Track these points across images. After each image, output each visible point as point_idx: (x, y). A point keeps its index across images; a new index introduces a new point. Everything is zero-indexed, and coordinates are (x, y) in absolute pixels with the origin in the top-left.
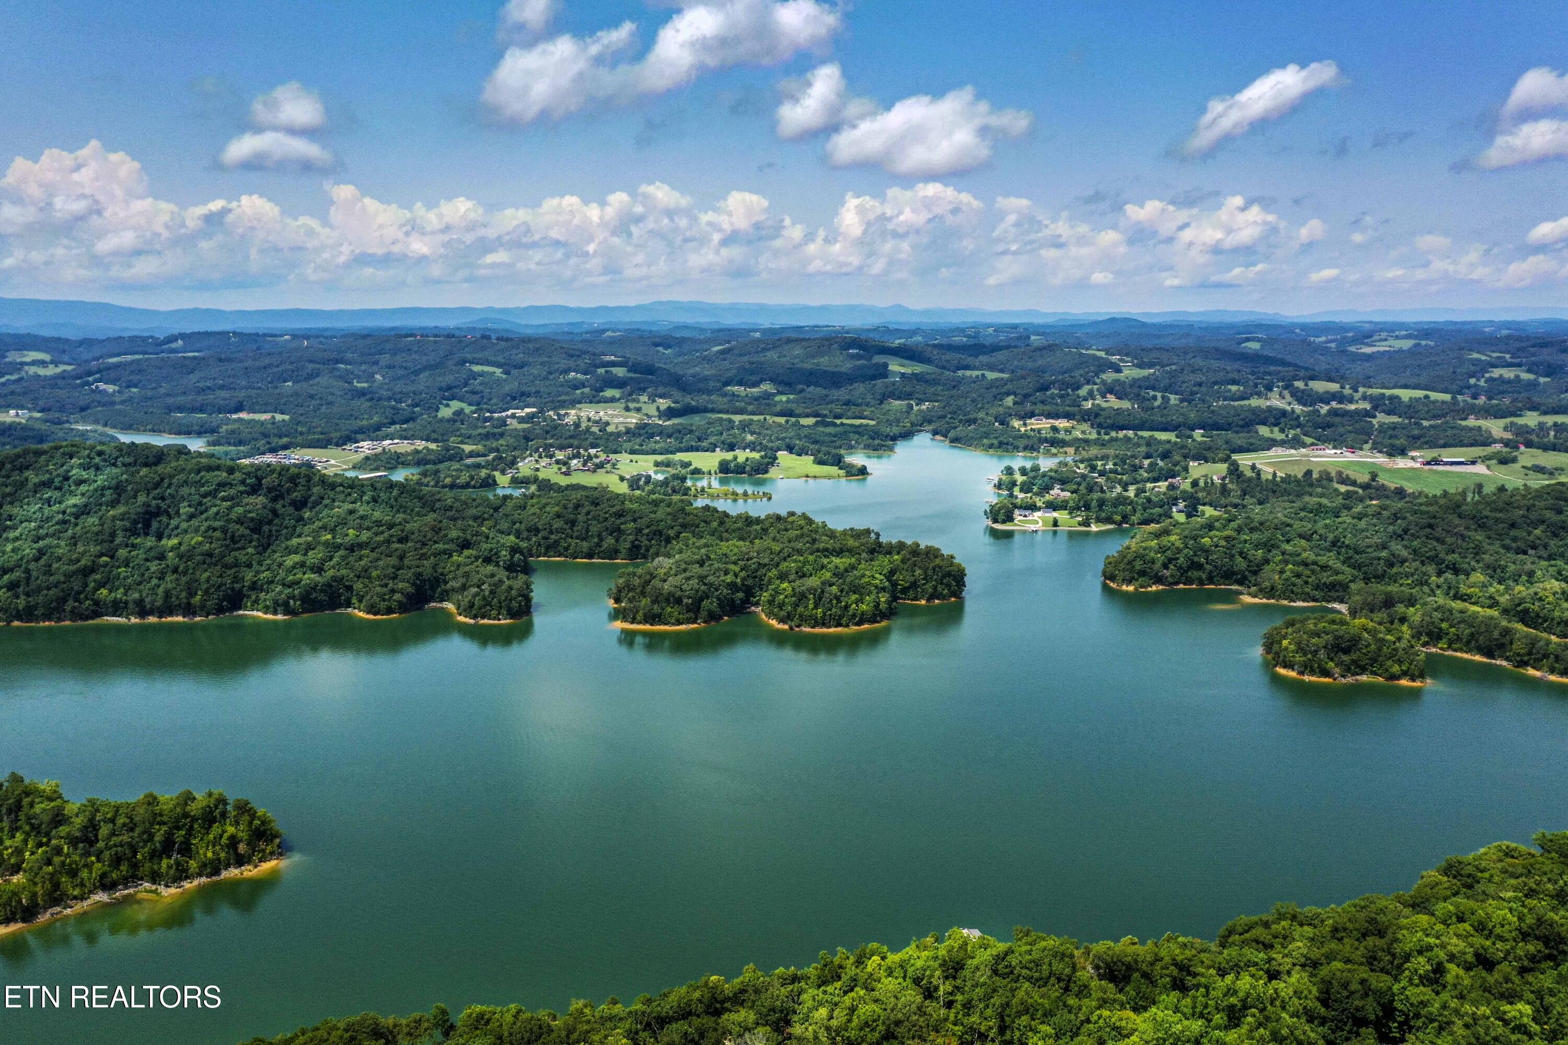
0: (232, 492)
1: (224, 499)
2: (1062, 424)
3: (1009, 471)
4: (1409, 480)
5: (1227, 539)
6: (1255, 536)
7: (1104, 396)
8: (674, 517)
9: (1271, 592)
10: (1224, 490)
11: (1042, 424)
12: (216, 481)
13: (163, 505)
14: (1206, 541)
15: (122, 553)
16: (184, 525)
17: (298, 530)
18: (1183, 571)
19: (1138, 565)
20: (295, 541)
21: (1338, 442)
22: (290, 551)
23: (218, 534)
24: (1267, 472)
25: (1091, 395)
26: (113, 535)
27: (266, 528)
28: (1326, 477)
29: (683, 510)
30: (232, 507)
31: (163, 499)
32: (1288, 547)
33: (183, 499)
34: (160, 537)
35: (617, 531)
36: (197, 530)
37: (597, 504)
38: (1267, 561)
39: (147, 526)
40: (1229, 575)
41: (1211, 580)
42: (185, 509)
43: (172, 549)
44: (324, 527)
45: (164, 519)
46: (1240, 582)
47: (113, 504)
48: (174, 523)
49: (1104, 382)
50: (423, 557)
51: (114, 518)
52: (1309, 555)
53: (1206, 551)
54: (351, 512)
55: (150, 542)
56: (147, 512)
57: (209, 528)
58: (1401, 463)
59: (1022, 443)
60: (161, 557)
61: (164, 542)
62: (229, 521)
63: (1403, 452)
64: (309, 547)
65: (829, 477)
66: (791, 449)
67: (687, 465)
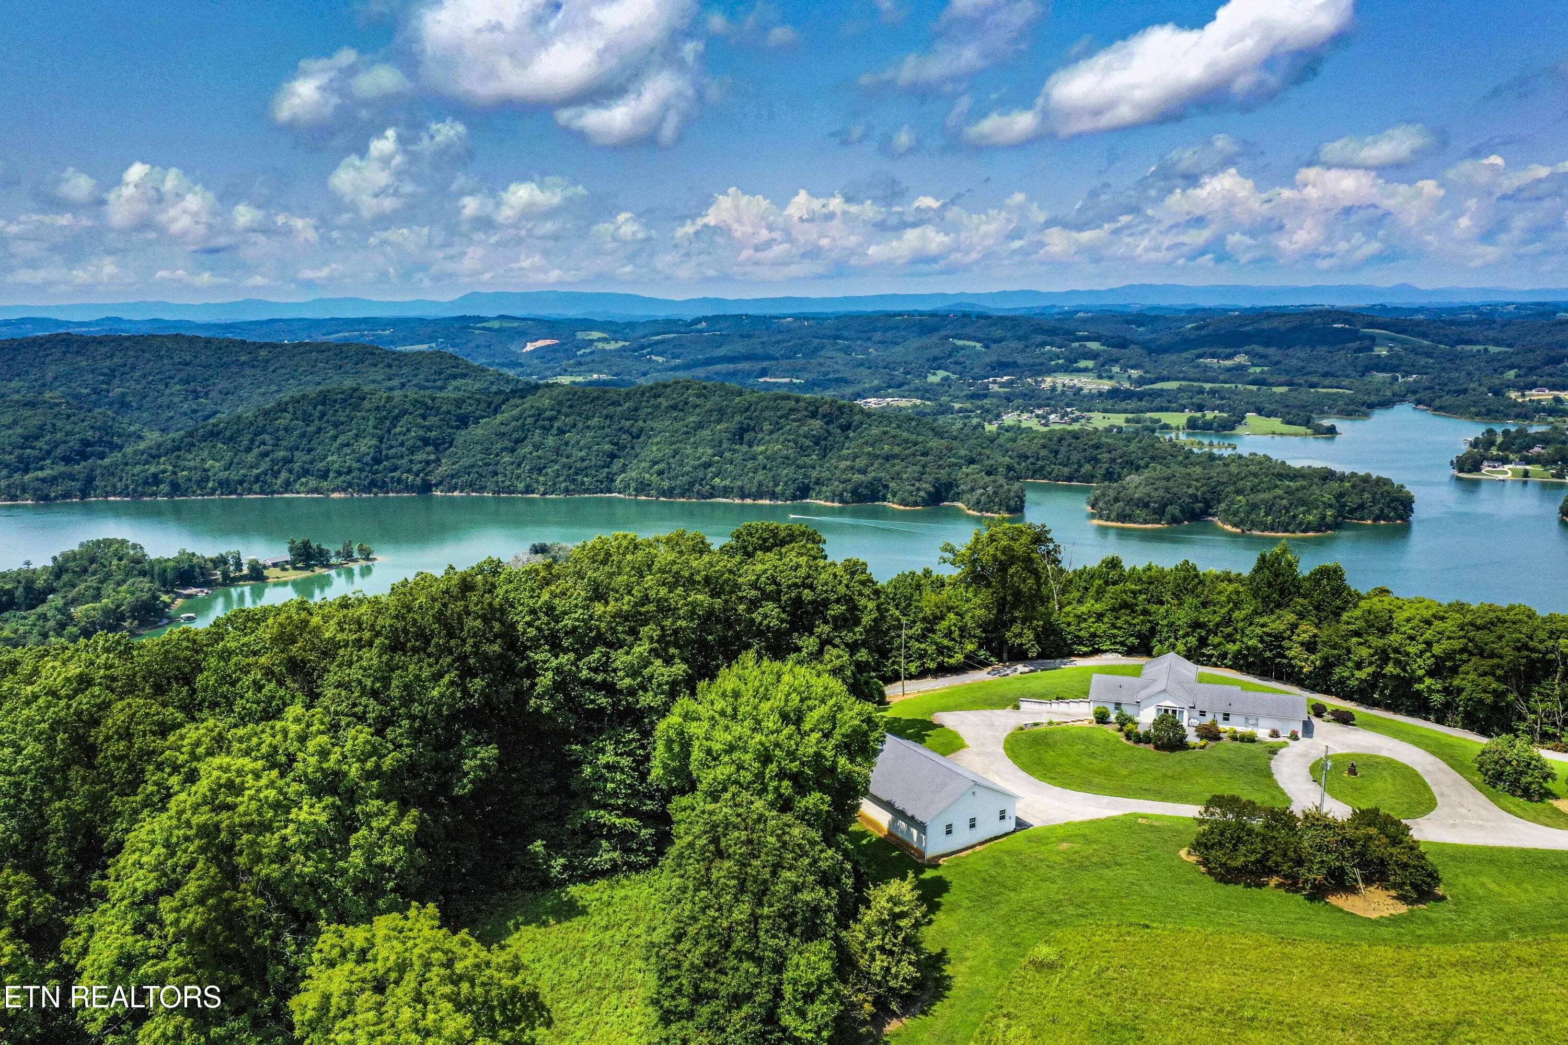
0: (800, 415)
1: (794, 420)
3: (1490, 433)
8: (1145, 451)
11: (1545, 395)
12: (788, 407)
13: (752, 423)
15: (727, 455)
16: (767, 438)
17: (847, 445)
20: (845, 452)
22: (841, 458)
23: (791, 444)
26: (721, 442)
27: (823, 443)
29: (1153, 446)
30: (799, 427)
31: (751, 419)
33: (765, 419)
34: (750, 446)
35: (1094, 460)
36: (777, 441)
37: (1077, 438)
39: (742, 438)
42: (767, 427)
43: (761, 453)
44: (866, 443)
45: (752, 434)
47: (719, 421)
48: (760, 436)
50: (940, 467)
51: (720, 431)
54: (885, 433)
55: (745, 448)
56: (741, 428)
57: (785, 440)
59: (1515, 411)
60: (754, 458)
61: (755, 448)
62: (798, 436)
64: (856, 457)
65: (1296, 435)
66: (1259, 411)
67: (1159, 421)
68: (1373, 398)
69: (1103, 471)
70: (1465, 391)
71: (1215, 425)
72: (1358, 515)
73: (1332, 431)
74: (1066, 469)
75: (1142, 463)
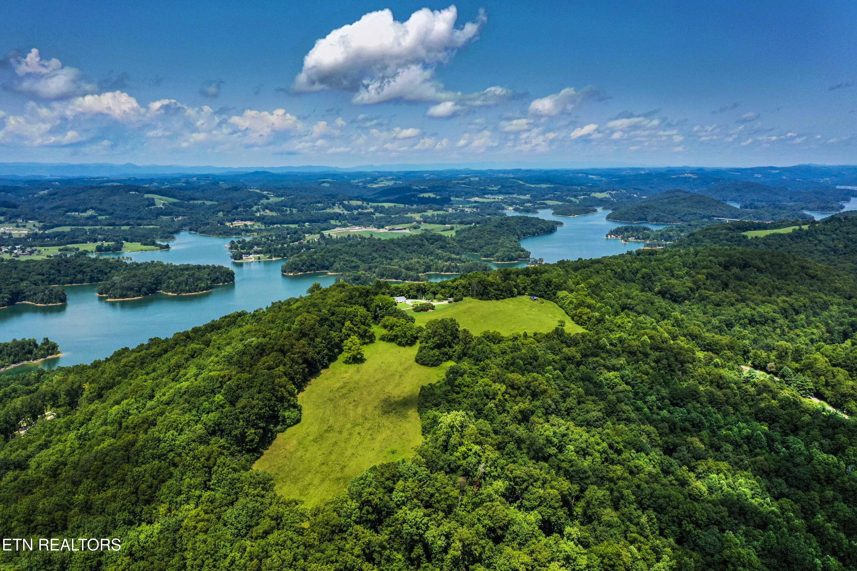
2: (249, 223)
3: (233, 242)
4: (384, 236)
5: (322, 256)
6: (331, 254)
7: (264, 210)
9: (337, 271)
10: (319, 243)
11: (240, 224)
14: (315, 257)
18: (308, 267)
19: (293, 266)
21: (359, 225)
24: (334, 236)
25: (258, 210)
28: (355, 236)
32: (341, 257)
35: (82, 272)
38: (335, 262)
40: (324, 267)
41: (318, 270)
46: (327, 269)
49: (262, 204)
52: (348, 258)
53: (315, 260)
58: (381, 230)
59: (234, 232)
63: (383, 227)
65: (153, 250)
66: (127, 240)
67: (78, 249)
68: (171, 230)
69: (88, 277)
70: (208, 224)
71: (112, 249)
72: (216, 281)
73: (167, 247)
74: (68, 278)
75: (107, 271)
